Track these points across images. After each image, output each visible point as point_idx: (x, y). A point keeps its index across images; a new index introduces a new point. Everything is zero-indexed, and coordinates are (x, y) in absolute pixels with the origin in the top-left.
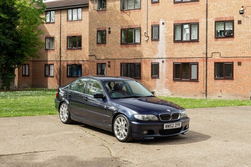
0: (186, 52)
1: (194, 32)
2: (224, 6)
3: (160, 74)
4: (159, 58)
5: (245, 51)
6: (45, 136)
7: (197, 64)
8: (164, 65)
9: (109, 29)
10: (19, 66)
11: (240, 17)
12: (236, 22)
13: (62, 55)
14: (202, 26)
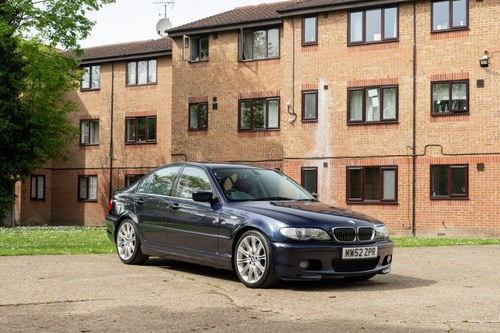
0: (372, 146)
1: (389, 103)
2: (448, 50)
3: (319, 190)
4: (318, 158)
5: (492, 142)
6: (86, 280)
7: (395, 169)
8: (329, 172)
9: (215, 99)
10: (24, 177)
11: (482, 74)
12: (473, 84)
13: (115, 156)
14: (405, 92)
